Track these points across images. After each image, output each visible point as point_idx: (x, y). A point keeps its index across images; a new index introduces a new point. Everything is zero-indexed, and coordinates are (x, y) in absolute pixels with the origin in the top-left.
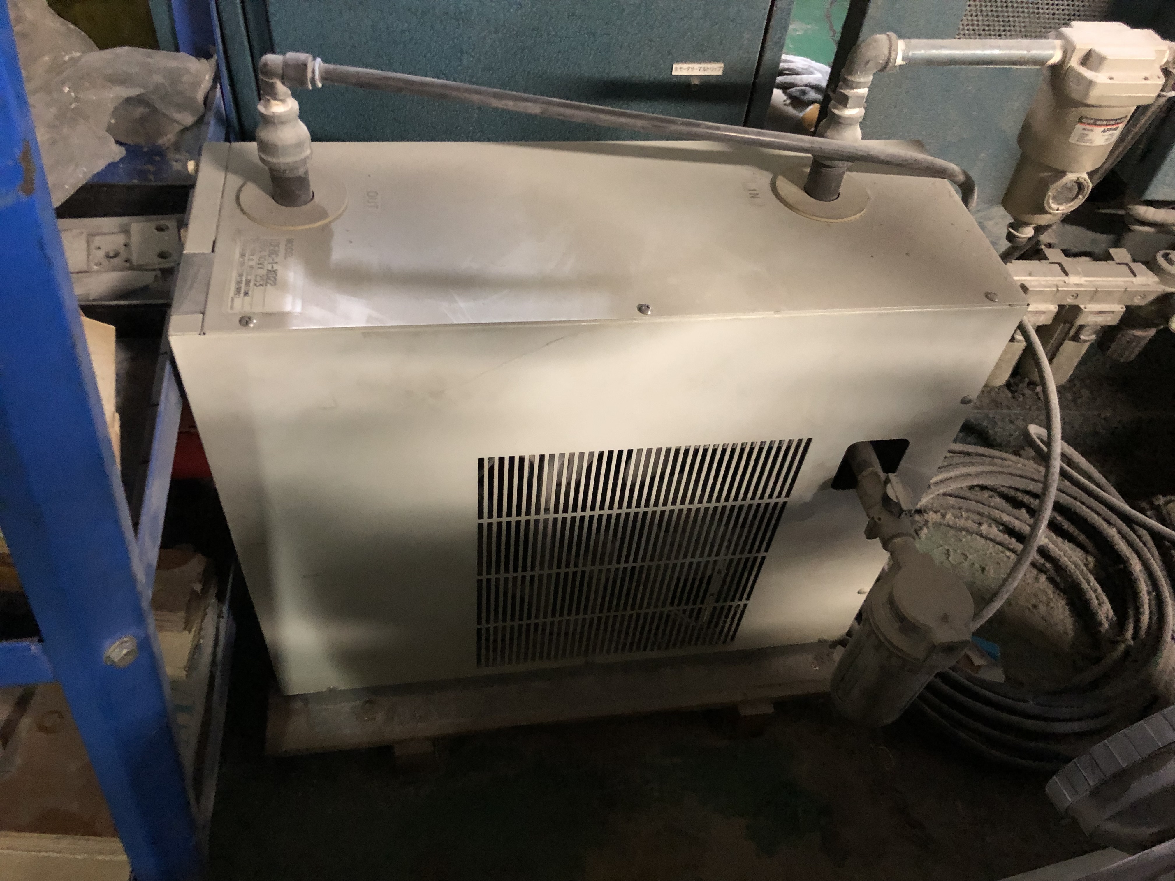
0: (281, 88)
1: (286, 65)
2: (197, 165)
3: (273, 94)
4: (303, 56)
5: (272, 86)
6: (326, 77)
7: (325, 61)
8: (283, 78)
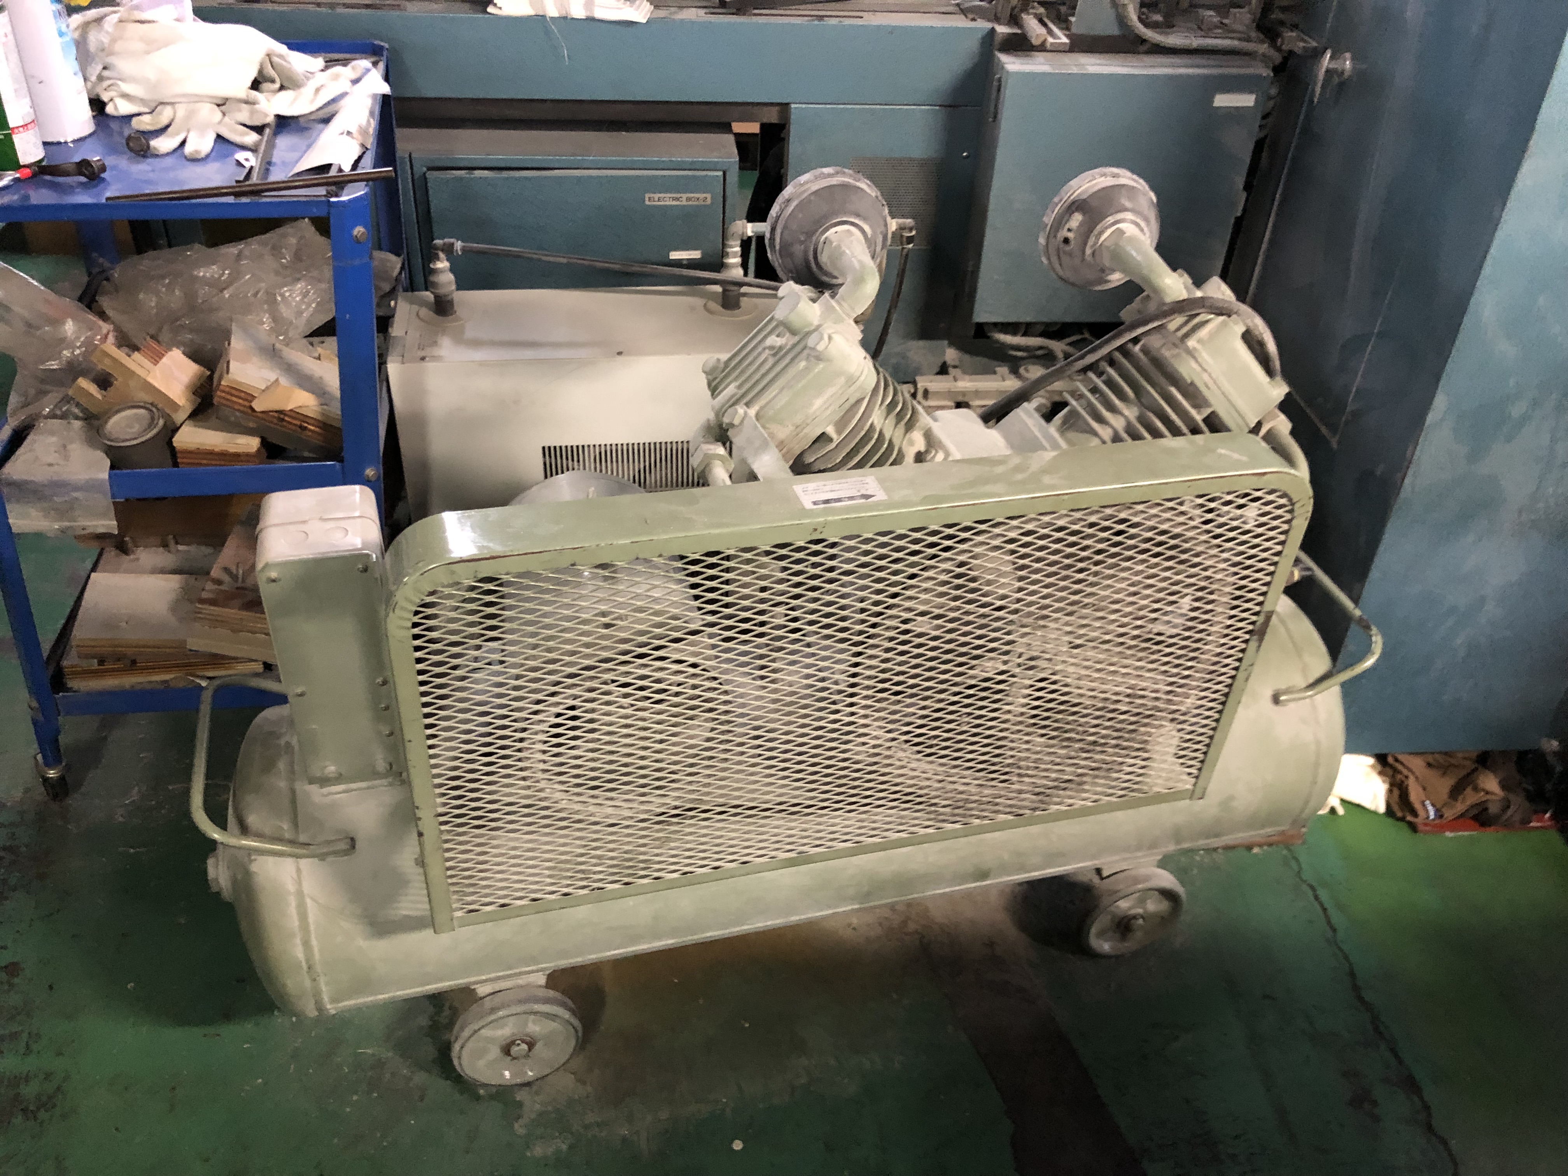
0: (442, 255)
1: (444, 244)
2: (396, 303)
3: (438, 259)
4: (452, 240)
5: (437, 254)
6: (463, 249)
7: (463, 241)
8: (442, 251)
